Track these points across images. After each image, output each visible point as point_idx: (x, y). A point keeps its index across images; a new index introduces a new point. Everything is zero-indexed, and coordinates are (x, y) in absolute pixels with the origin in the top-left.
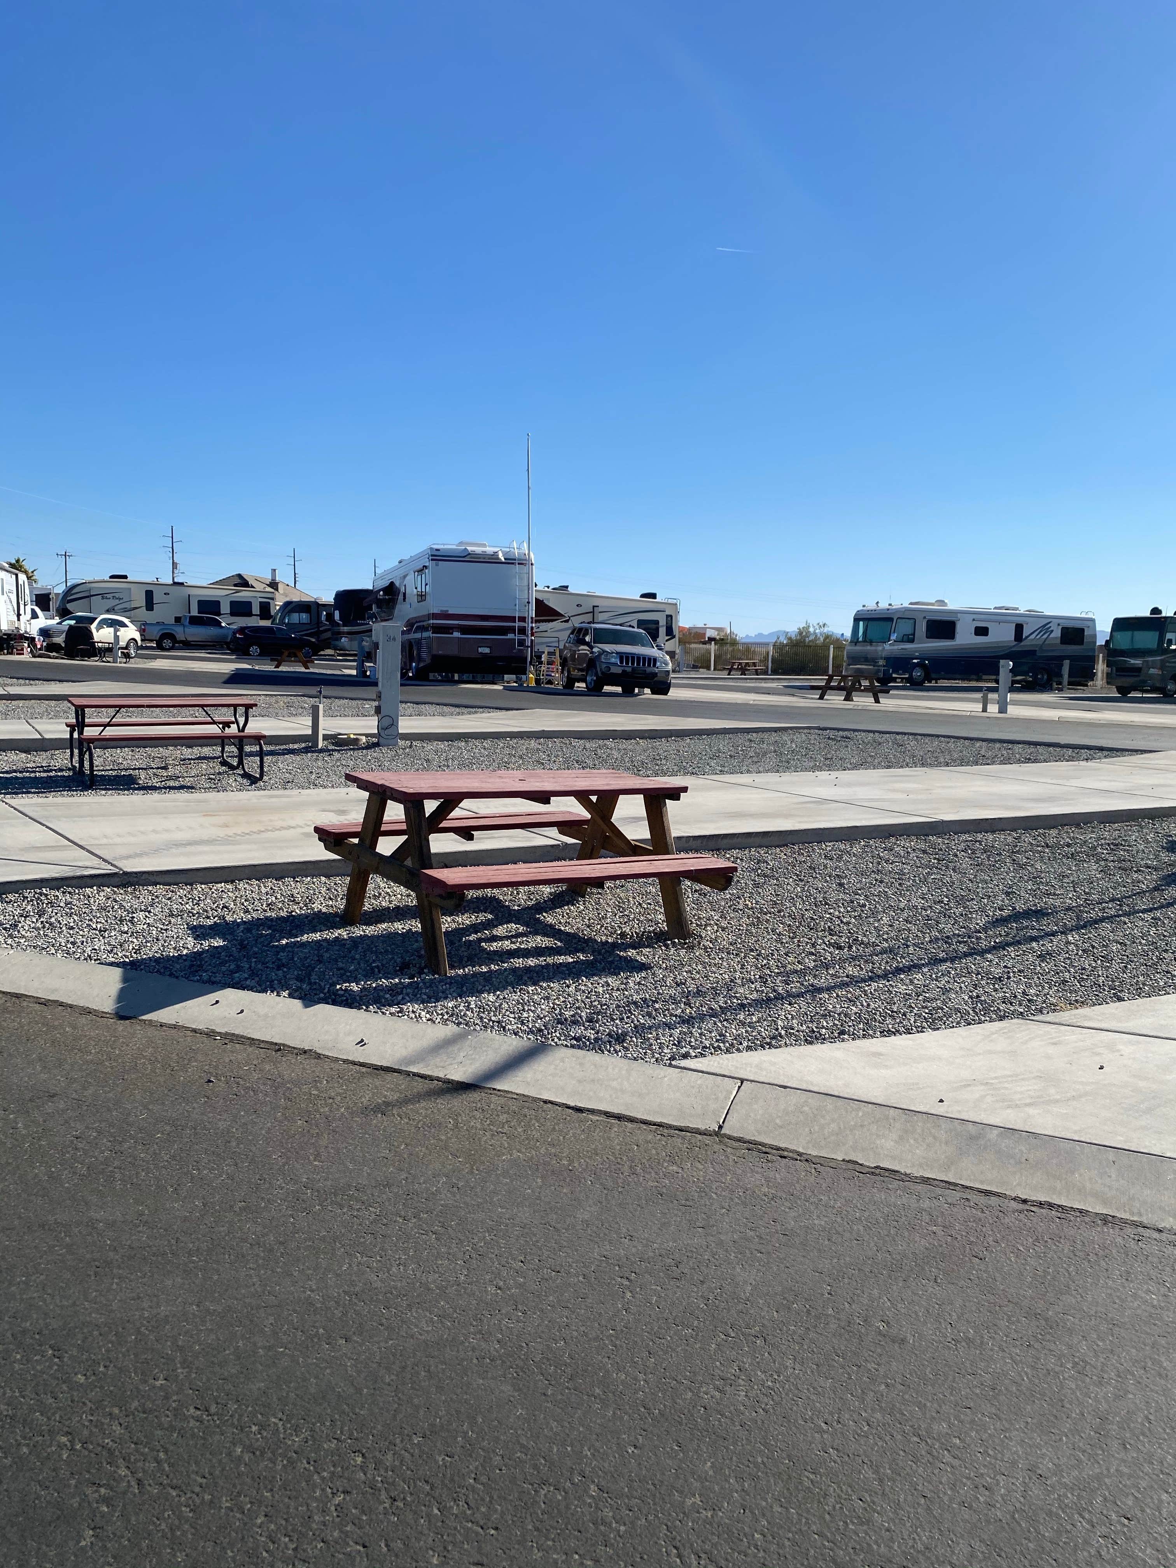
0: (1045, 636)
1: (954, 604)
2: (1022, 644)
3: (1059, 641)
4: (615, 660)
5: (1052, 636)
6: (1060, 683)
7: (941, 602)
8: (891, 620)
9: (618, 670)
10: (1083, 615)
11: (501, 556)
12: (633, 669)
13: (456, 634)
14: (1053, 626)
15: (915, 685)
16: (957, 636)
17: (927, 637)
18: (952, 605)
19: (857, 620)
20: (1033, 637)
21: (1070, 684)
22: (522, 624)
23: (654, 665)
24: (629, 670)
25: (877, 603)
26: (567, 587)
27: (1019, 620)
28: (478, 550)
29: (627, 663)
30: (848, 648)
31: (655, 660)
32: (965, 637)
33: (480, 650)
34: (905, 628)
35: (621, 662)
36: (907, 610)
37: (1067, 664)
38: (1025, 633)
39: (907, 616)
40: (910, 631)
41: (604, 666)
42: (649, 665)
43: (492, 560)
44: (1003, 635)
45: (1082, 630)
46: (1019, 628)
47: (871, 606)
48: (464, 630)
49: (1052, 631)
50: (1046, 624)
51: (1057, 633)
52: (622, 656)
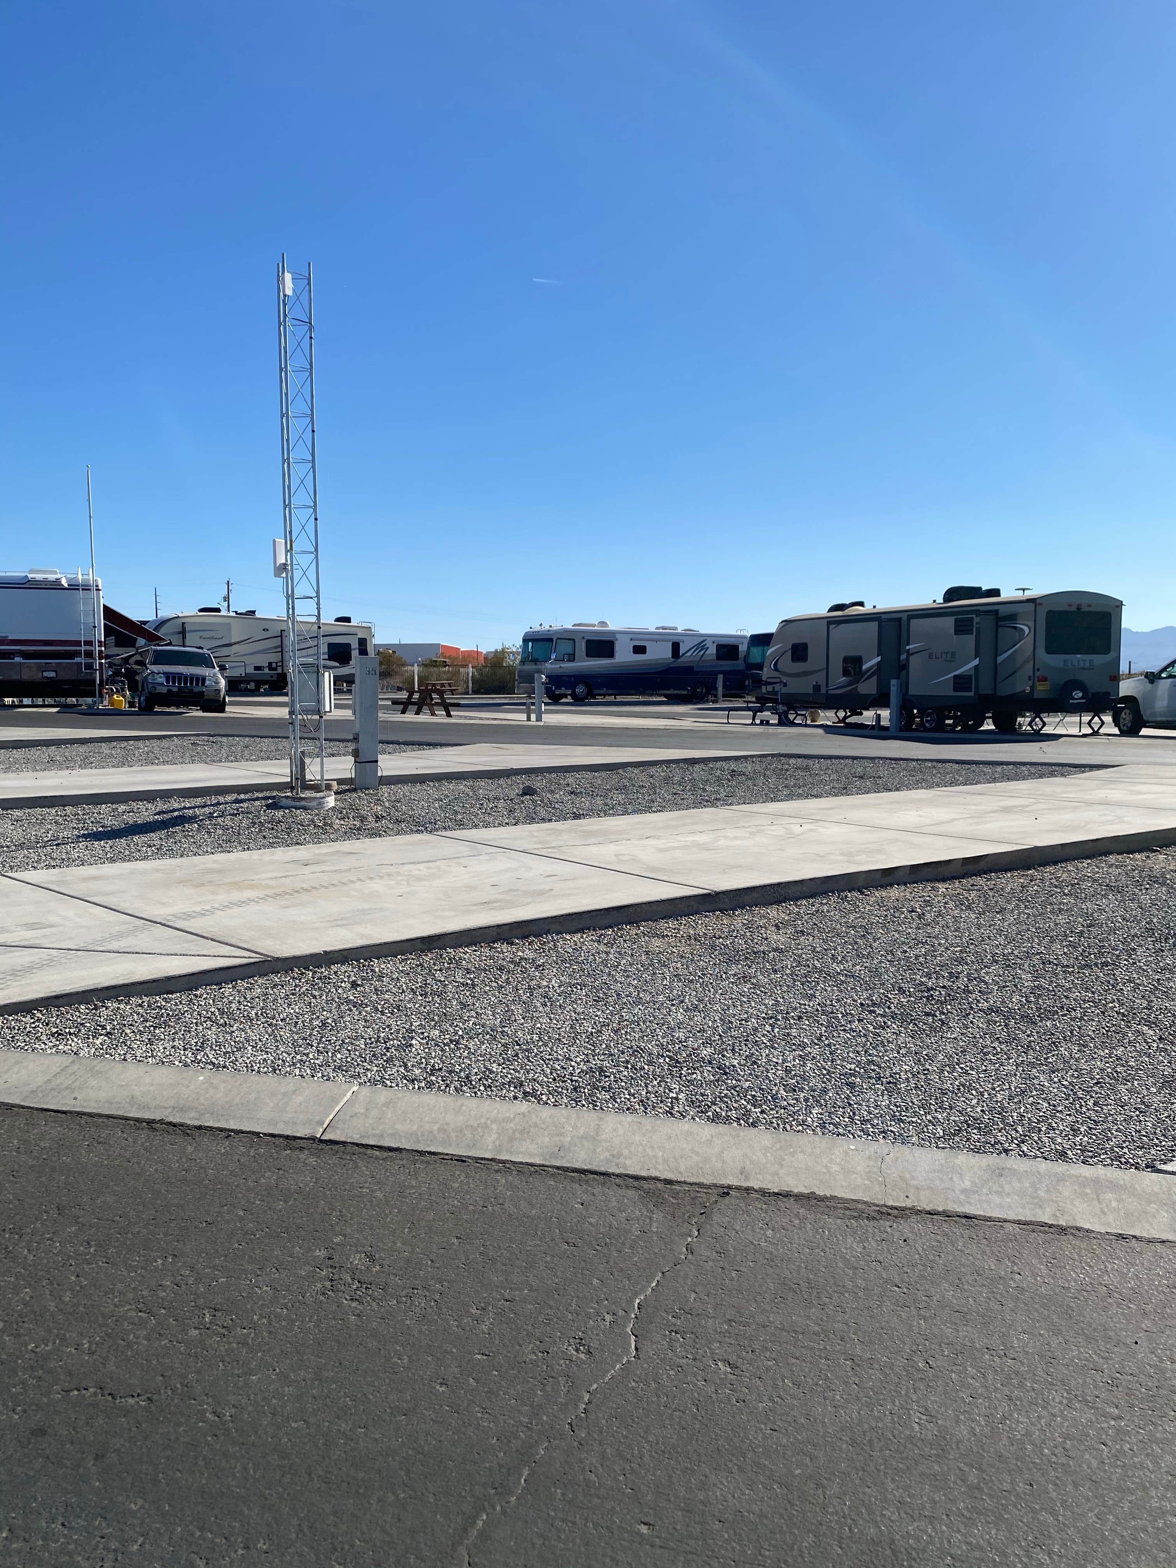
0: (701, 653)
1: (613, 625)
2: (680, 660)
3: (715, 657)
4: (162, 679)
5: (707, 652)
6: (716, 696)
7: (603, 623)
8: (551, 640)
9: (164, 690)
10: (738, 633)
11: (64, 583)
12: (180, 688)
13: (18, 659)
14: (709, 643)
15: (579, 701)
16: (617, 654)
17: (587, 656)
18: (612, 626)
19: (526, 640)
20: (689, 654)
21: (724, 696)
22: (88, 648)
23: (203, 684)
24: (175, 689)
25: (541, 625)
26: (254, 612)
27: (676, 639)
28: (39, 577)
29: (174, 683)
30: (519, 667)
31: (204, 680)
32: (624, 656)
33: (45, 674)
34: (565, 647)
35: (168, 682)
36: (567, 631)
37: (720, 677)
38: (682, 650)
39: (568, 637)
40: (570, 651)
41: (150, 686)
42: (197, 684)
43: (56, 586)
44: (660, 653)
45: (738, 646)
46: (676, 646)
47: (537, 628)
48: (26, 655)
49: (707, 648)
50: (701, 642)
51: (712, 650)
52: (168, 676)
